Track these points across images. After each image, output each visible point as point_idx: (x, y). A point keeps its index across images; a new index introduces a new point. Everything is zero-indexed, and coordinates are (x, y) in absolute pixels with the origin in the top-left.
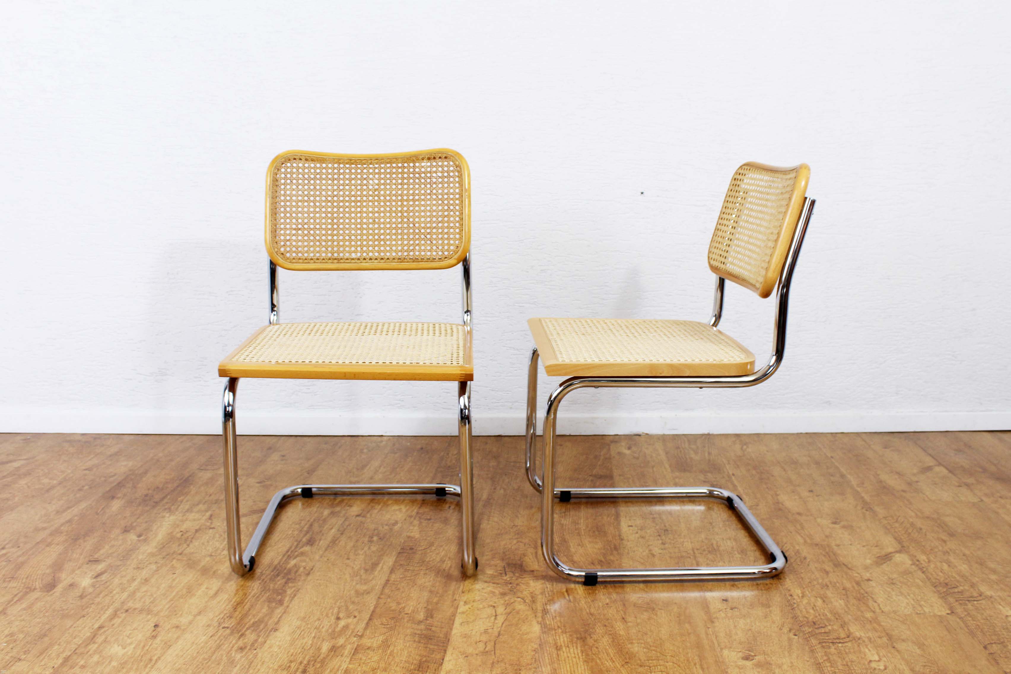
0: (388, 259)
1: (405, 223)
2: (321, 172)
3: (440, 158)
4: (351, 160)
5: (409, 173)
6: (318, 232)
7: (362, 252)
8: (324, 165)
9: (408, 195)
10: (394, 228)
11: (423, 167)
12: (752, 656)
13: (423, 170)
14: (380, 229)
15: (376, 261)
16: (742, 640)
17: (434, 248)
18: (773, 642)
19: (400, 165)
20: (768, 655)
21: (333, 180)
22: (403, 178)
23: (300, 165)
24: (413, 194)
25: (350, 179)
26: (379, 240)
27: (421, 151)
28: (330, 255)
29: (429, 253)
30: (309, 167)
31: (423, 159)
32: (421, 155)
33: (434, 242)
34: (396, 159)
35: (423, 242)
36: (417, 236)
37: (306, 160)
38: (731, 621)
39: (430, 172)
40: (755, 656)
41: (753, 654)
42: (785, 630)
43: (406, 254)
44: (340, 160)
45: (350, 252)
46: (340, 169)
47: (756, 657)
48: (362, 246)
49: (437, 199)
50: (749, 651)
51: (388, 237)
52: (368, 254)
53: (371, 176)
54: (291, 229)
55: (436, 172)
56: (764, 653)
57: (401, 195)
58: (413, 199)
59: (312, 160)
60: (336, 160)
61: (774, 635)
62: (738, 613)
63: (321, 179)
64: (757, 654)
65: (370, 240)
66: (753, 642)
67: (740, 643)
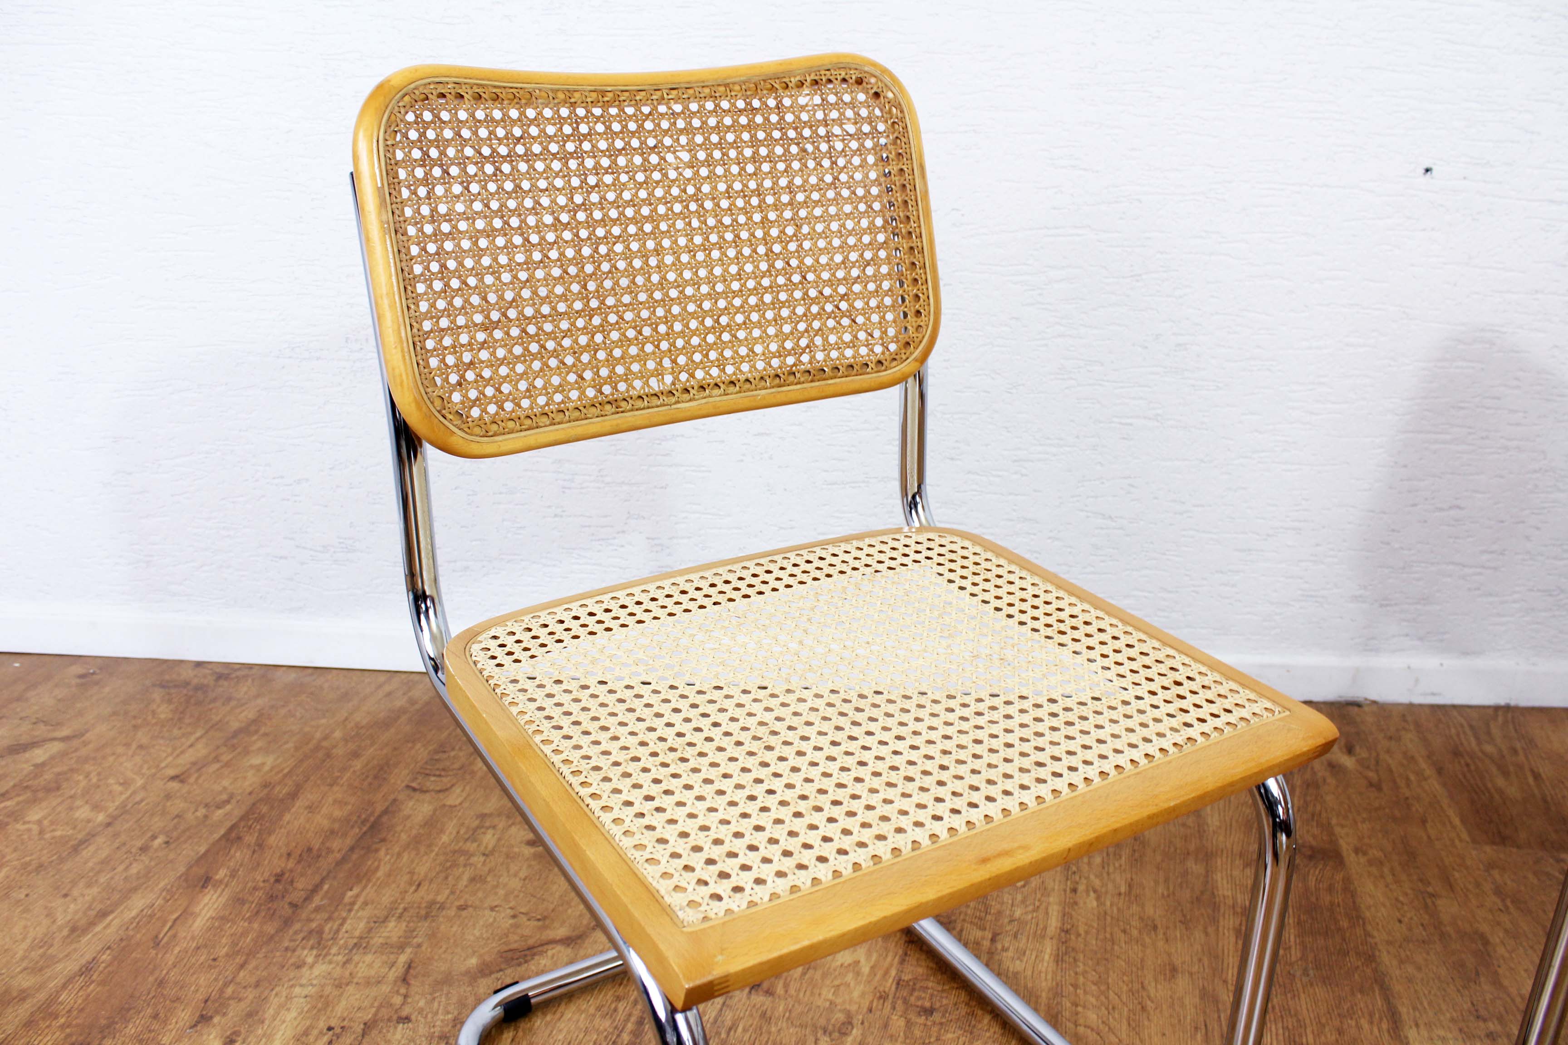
0: (747, 380)
1: (779, 273)
2: (526, 134)
3: (844, 80)
4: (604, 93)
5: (767, 125)
6: (548, 327)
7: (676, 369)
8: (531, 113)
9: (775, 190)
10: (751, 292)
11: (803, 108)
13: (804, 117)
14: (714, 296)
15: (716, 392)
17: (862, 335)
19: (741, 104)
21: (565, 158)
22: (755, 143)
23: (462, 115)
24: (790, 189)
25: (612, 153)
26: (717, 328)
27: (790, 62)
28: (591, 393)
29: (849, 353)
30: (489, 120)
31: (801, 84)
32: (790, 73)
33: (860, 320)
34: (726, 85)
35: (831, 323)
36: (815, 309)
37: (478, 97)
39: (825, 123)
43: (790, 360)
44: (570, 92)
45: (644, 376)
46: (576, 122)
48: (672, 354)
49: (853, 199)
51: (739, 318)
52: (692, 375)
53: (668, 141)
54: (471, 326)
55: (840, 122)
57: (759, 192)
58: (790, 203)
59: (496, 98)
60: (561, 96)
63: (529, 157)
65: (694, 333)
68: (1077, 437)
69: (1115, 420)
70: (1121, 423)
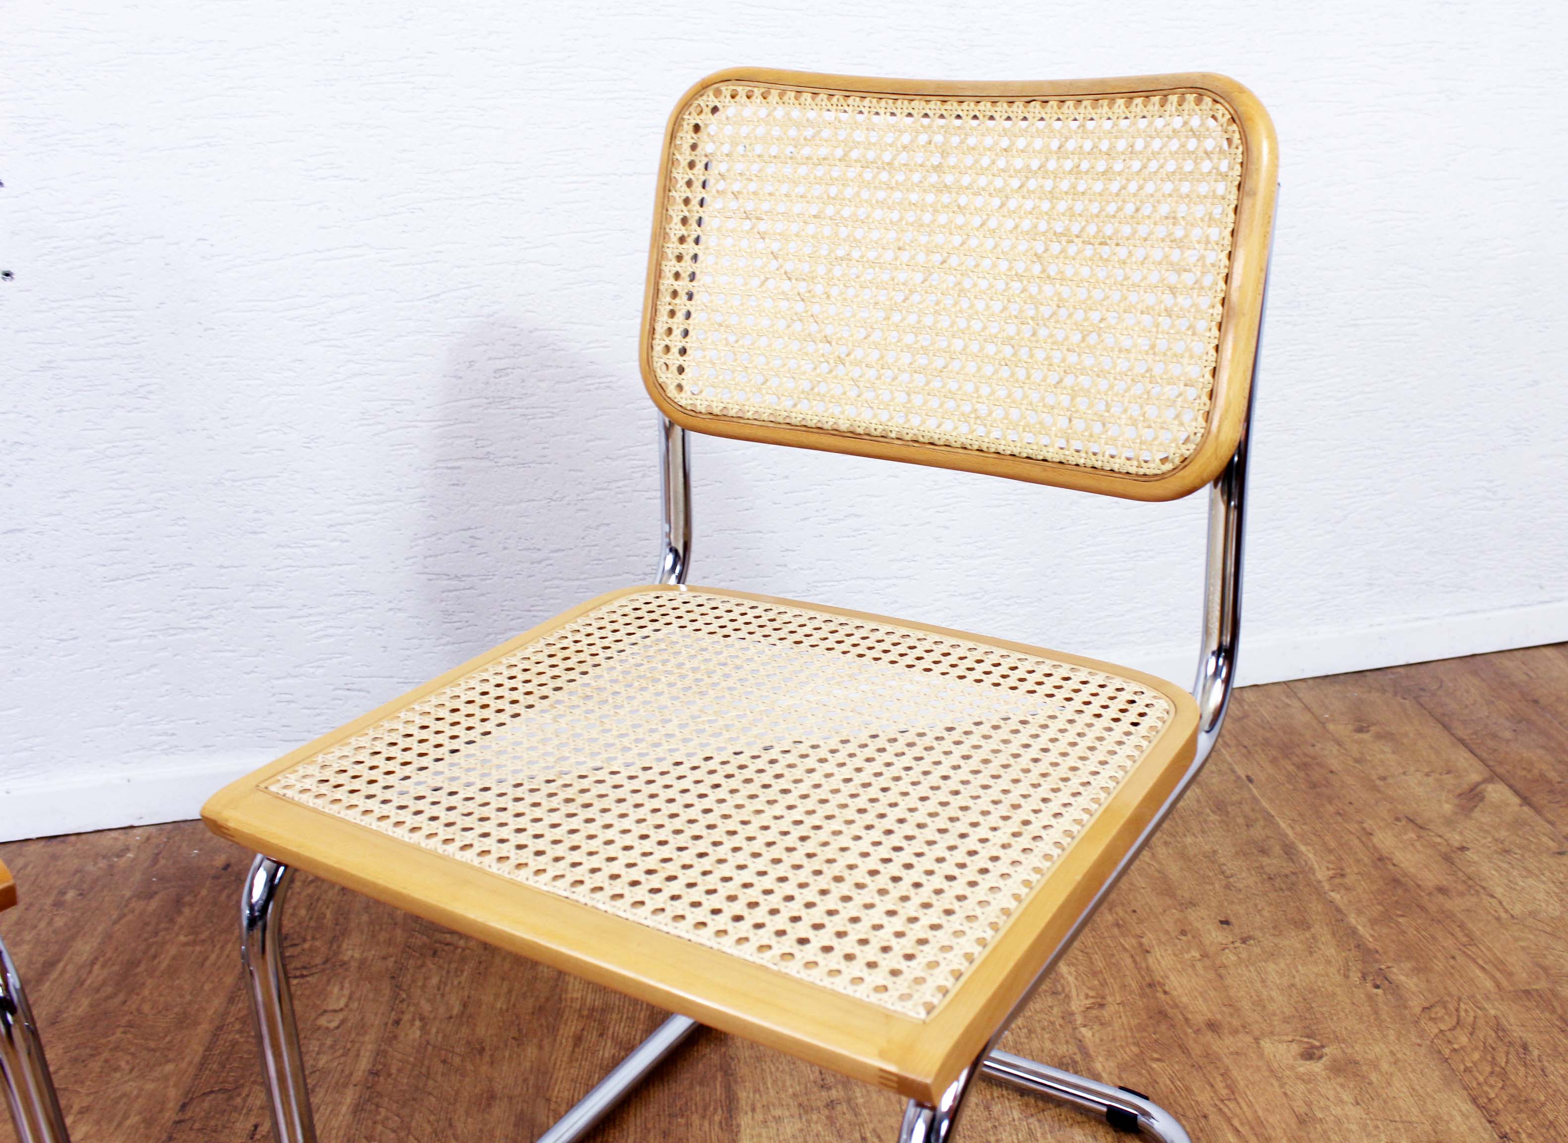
12: (1317, 1048)
16: (1288, 1011)
18: (1343, 1010)
20: (1344, 1041)
38: (1252, 969)
40: (1323, 1047)
41: (1317, 1044)
42: (1355, 977)
47: (1326, 1050)
50: (1308, 1037)
56: (1338, 1039)
61: (1338, 991)
62: (1257, 950)
64: (1325, 1042)
66: (1308, 1016)
67: (1286, 1020)
68: (400, 490)
69: (439, 465)
70: (448, 468)
